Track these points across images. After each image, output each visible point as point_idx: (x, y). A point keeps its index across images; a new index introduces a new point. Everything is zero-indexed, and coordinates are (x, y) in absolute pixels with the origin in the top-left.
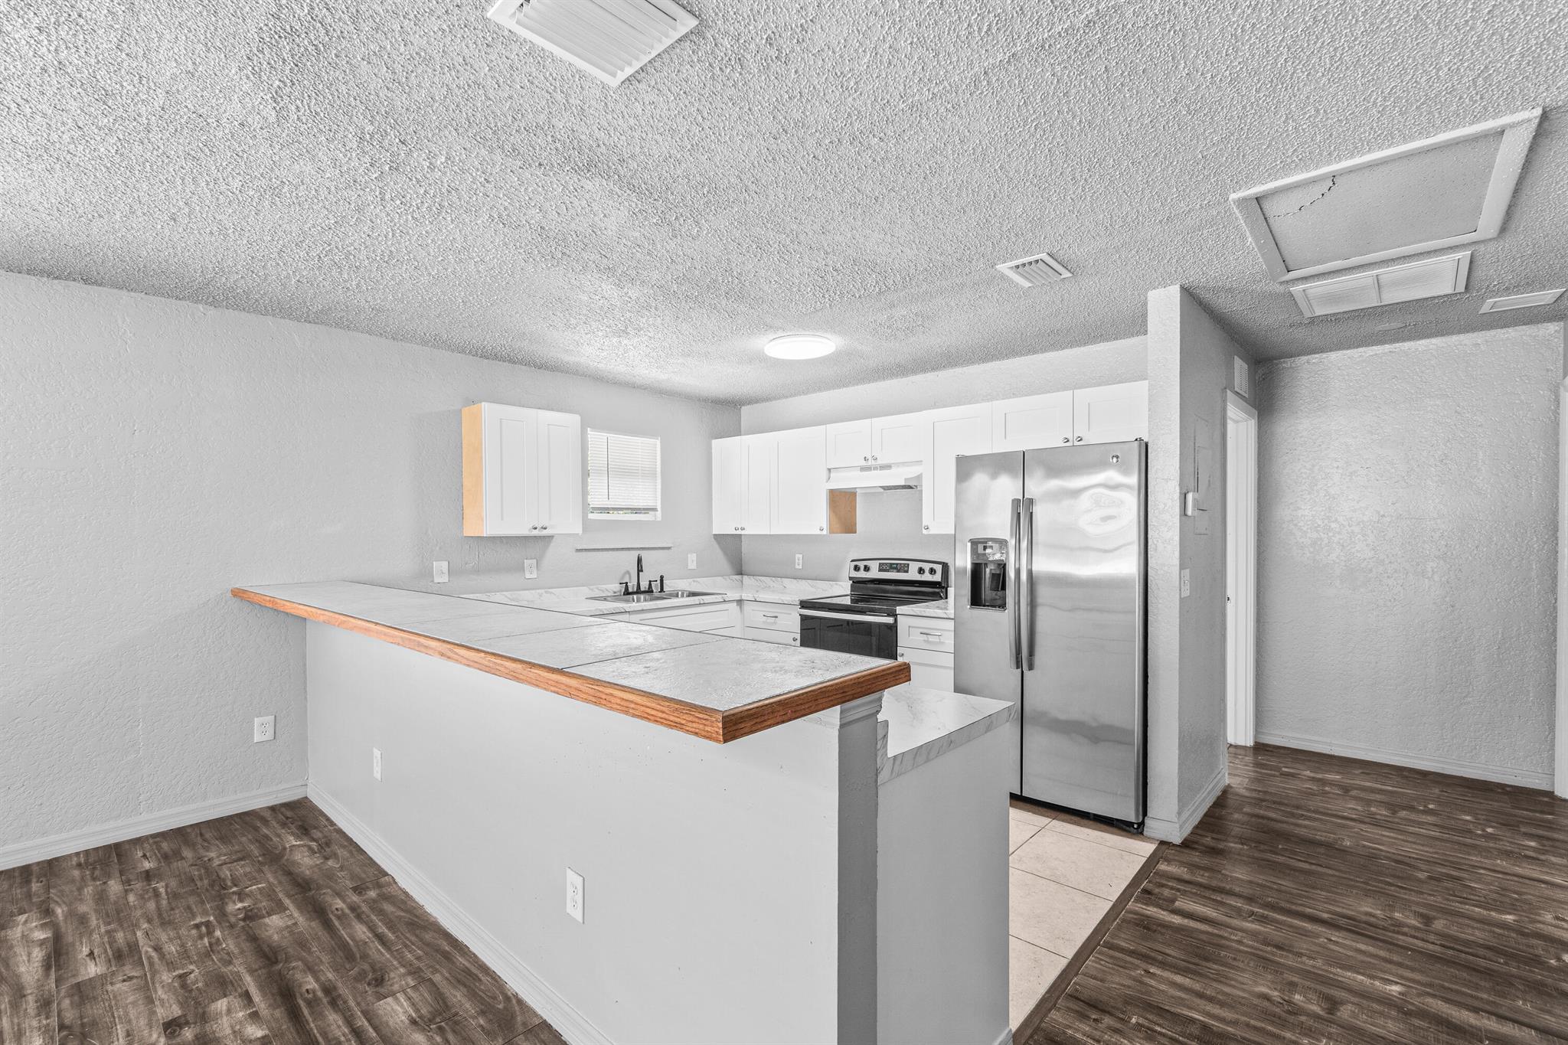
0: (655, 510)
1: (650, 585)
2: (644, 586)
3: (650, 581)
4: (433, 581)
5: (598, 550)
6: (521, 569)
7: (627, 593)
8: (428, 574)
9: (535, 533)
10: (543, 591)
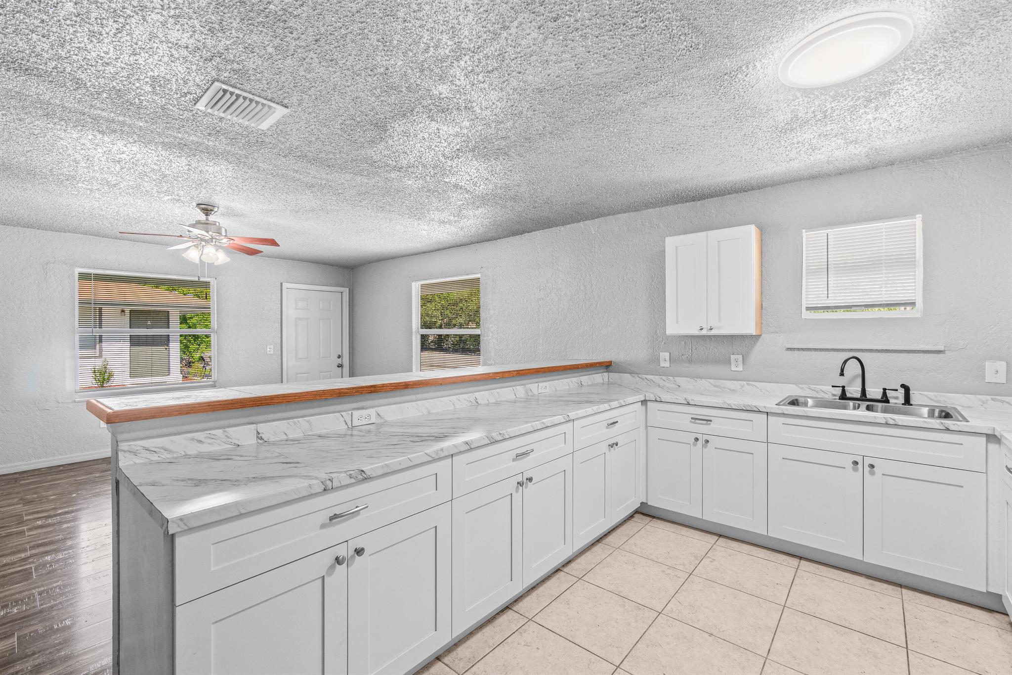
0: (913, 304)
1: (884, 394)
2: (874, 392)
3: (885, 389)
4: (659, 365)
5: (816, 350)
6: (728, 362)
7: (843, 396)
8: (657, 360)
9: (704, 332)
10: (745, 383)
